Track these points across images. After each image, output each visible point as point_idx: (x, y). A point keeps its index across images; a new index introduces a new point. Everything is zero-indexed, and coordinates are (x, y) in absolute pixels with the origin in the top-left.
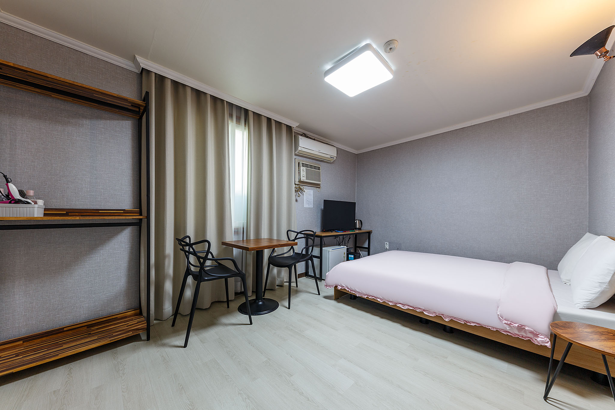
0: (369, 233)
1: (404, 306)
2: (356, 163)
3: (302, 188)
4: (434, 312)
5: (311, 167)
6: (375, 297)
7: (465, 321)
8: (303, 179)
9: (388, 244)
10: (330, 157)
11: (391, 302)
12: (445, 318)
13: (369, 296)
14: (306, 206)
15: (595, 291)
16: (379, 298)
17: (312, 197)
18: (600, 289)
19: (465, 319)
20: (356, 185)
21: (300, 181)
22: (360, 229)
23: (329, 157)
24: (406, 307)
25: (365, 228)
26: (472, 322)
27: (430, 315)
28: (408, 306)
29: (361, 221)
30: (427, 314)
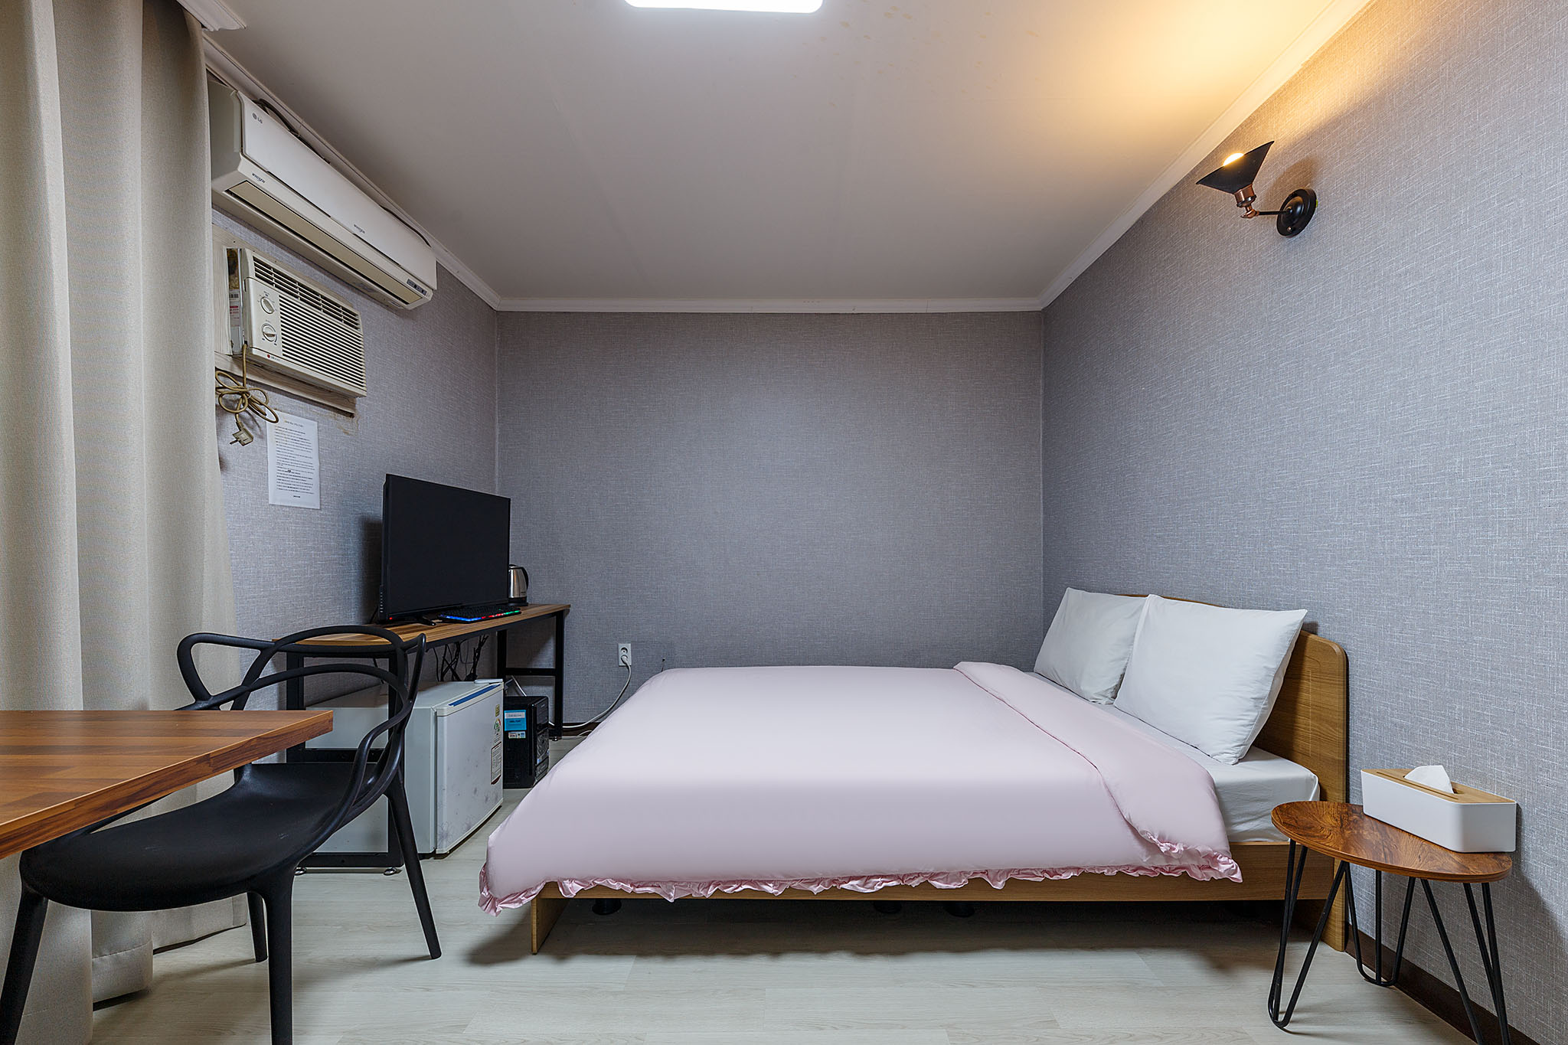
0: (558, 617)
1: (866, 884)
2: (497, 349)
3: (257, 394)
4: (960, 872)
5: (310, 296)
6: (750, 882)
7: (1045, 871)
8: (268, 347)
9: (629, 650)
10: (409, 282)
11: (817, 881)
12: (995, 880)
13: (724, 883)
14: (277, 496)
15: (1249, 718)
16: (770, 882)
17: (314, 454)
18: (1256, 714)
19: (1044, 867)
20: (497, 433)
21: (243, 356)
22: (522, 602)
23: (404, 278)
24: (878, 885)
25: (543, 597)
26: (1063, 869)
27: (952, 886)
28: (882, 877)
29: (522, 568)
30: (944, 886)
